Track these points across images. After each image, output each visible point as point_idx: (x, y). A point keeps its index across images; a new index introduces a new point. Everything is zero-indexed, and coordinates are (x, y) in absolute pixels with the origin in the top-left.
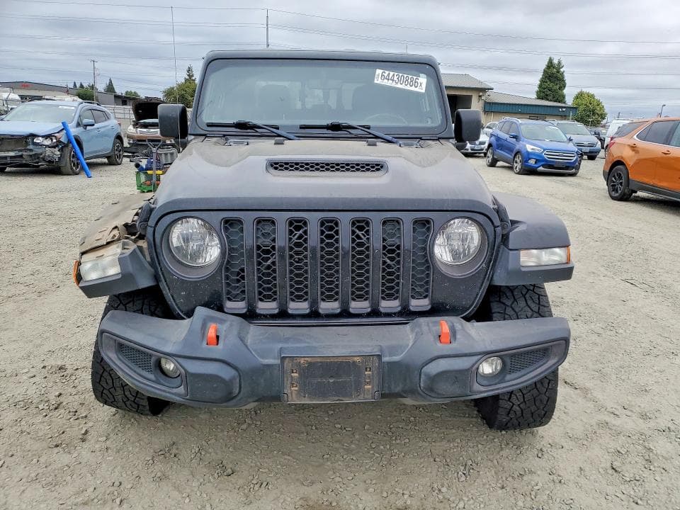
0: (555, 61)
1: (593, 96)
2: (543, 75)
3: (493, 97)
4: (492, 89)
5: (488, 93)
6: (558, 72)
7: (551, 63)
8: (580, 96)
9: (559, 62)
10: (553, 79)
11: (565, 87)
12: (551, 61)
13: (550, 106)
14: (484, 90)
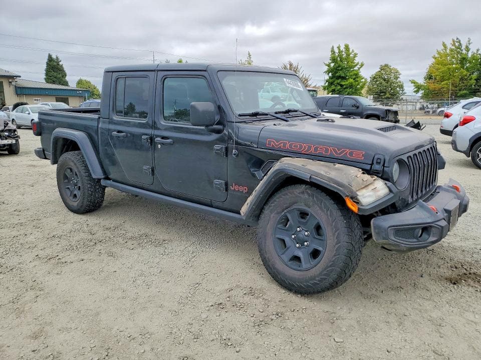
0: (54, 57)
1: (89, 82)
2: (47, 66)
3: (20, 82)
4: (20, 77)
5: (16, 80)
6: (58, 65)
7: (51, 58)
8: (80, 82)
9: (57, 58)
10: (55, 70)
11: (66, 75)
12: (50, 56)
13: (61, 89)
14: (12, 77)
